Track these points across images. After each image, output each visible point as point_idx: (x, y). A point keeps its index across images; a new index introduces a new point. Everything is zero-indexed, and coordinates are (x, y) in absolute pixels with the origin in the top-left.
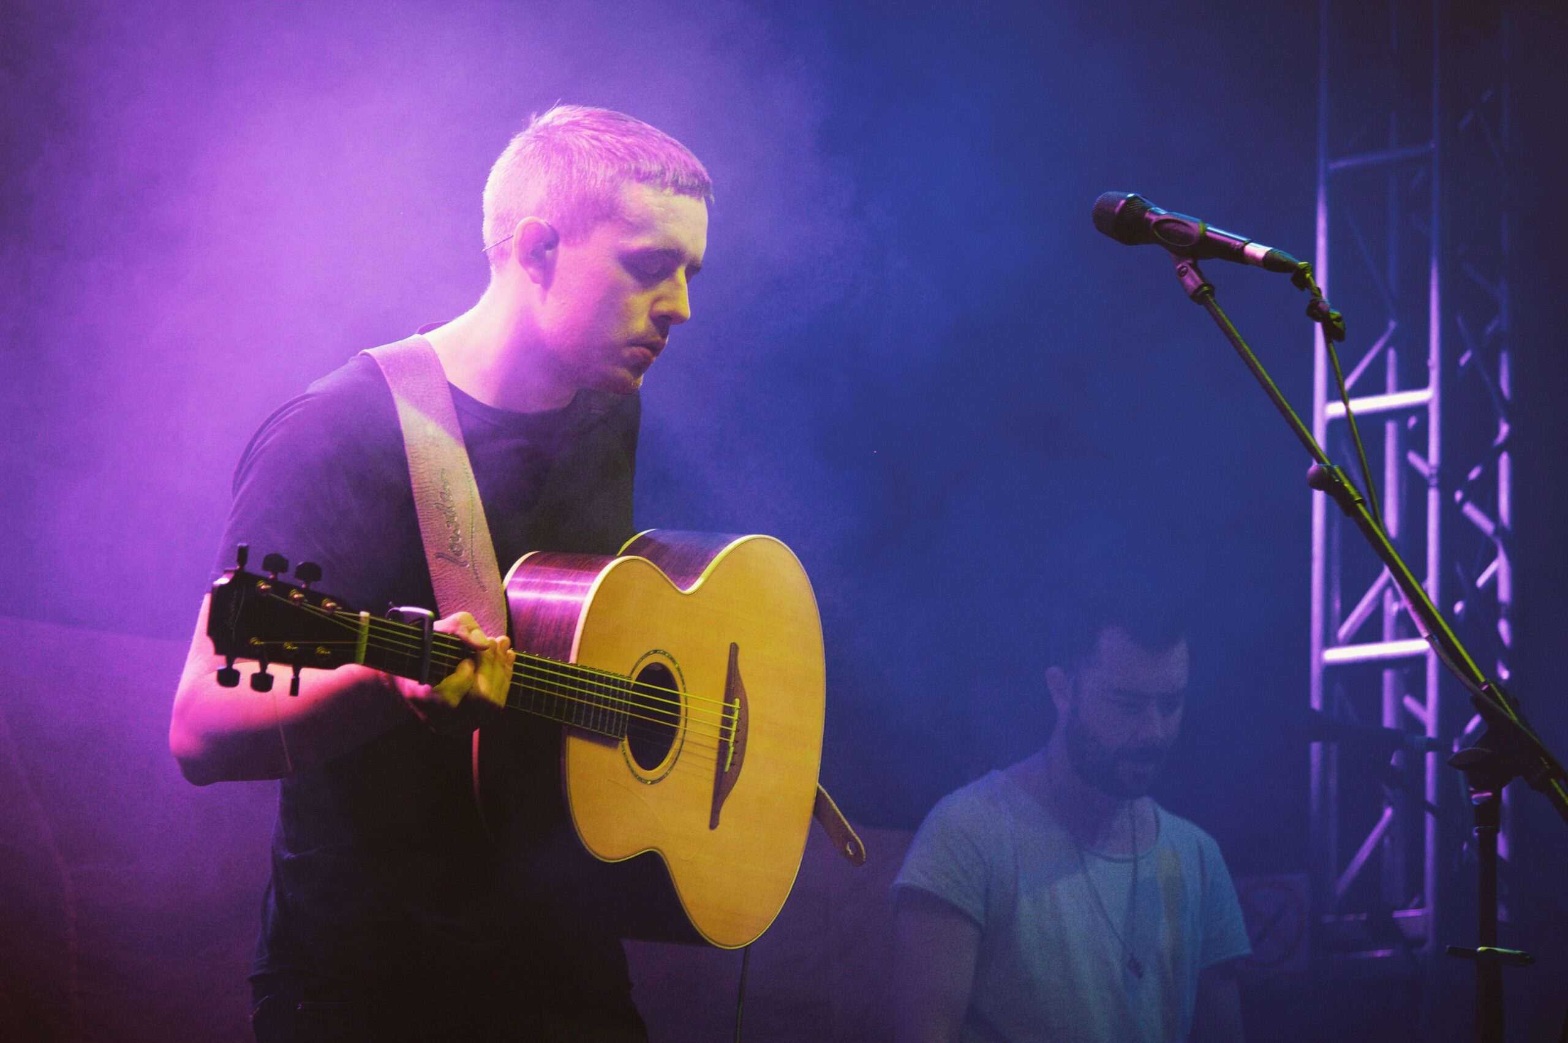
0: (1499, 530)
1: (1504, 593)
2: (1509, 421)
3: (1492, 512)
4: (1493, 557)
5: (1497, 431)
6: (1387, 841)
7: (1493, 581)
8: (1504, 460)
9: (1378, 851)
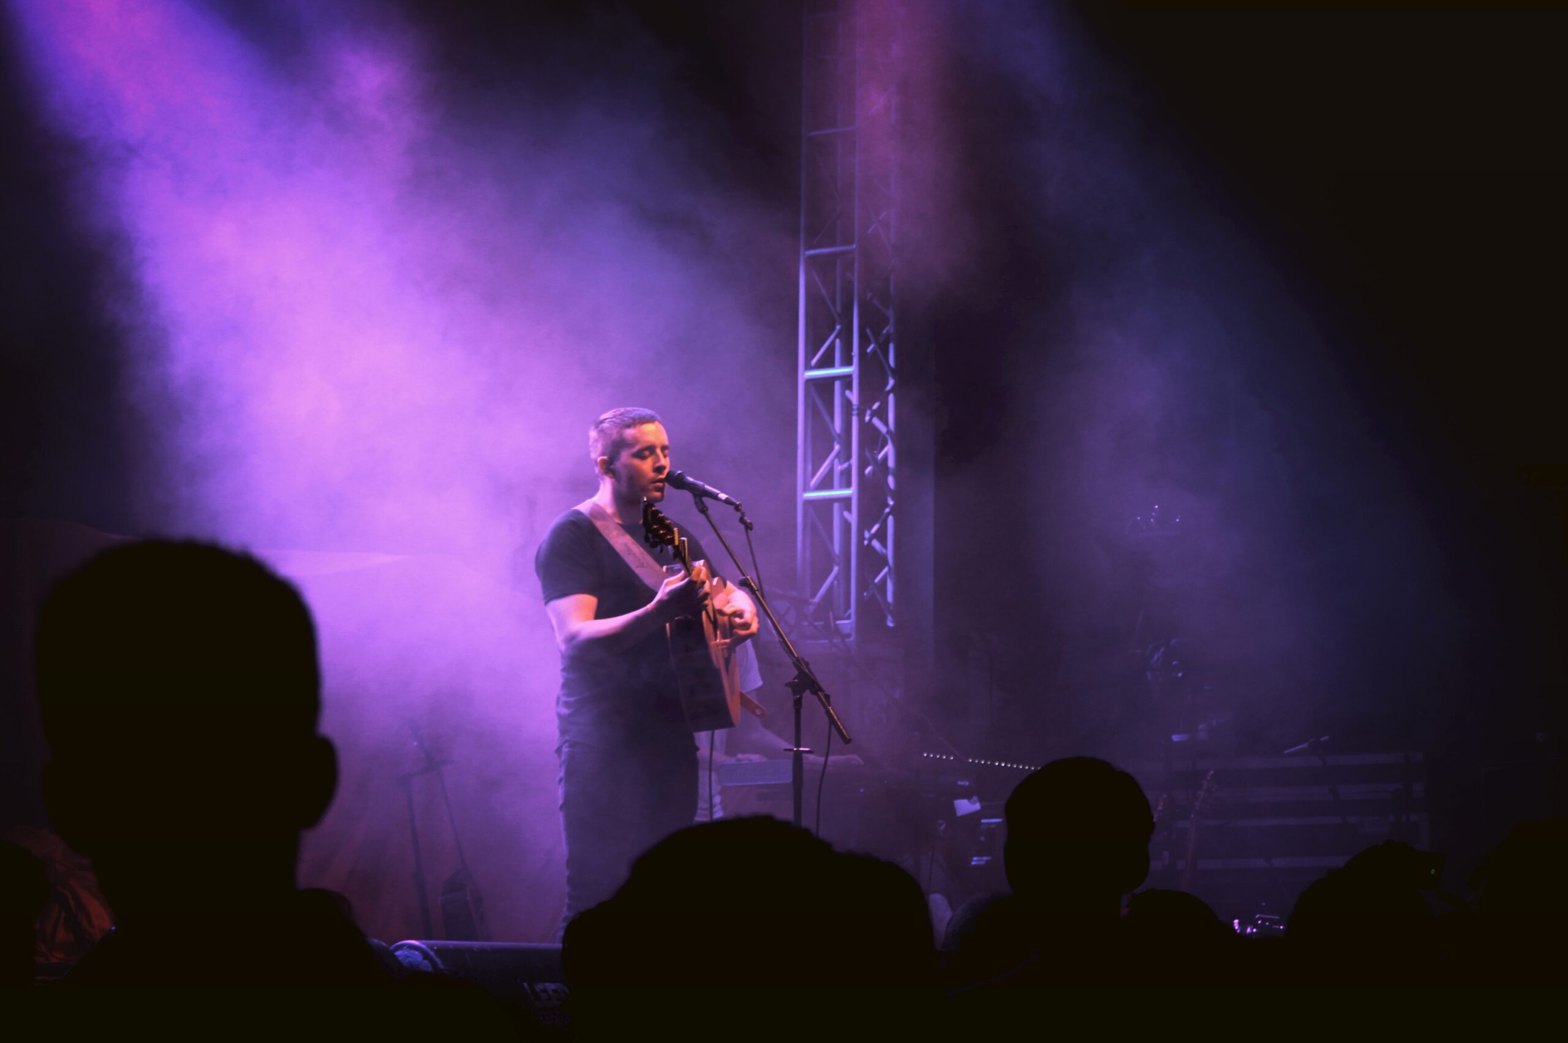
0: (888, 432)
1: (891, 463)
2: (894, 378)
3: (886, 423)
4: (885, 444)
5: (886, 384)
6: (836, 582)
7: (885, 458)
8: (891, 397)
9: (831, 589)
